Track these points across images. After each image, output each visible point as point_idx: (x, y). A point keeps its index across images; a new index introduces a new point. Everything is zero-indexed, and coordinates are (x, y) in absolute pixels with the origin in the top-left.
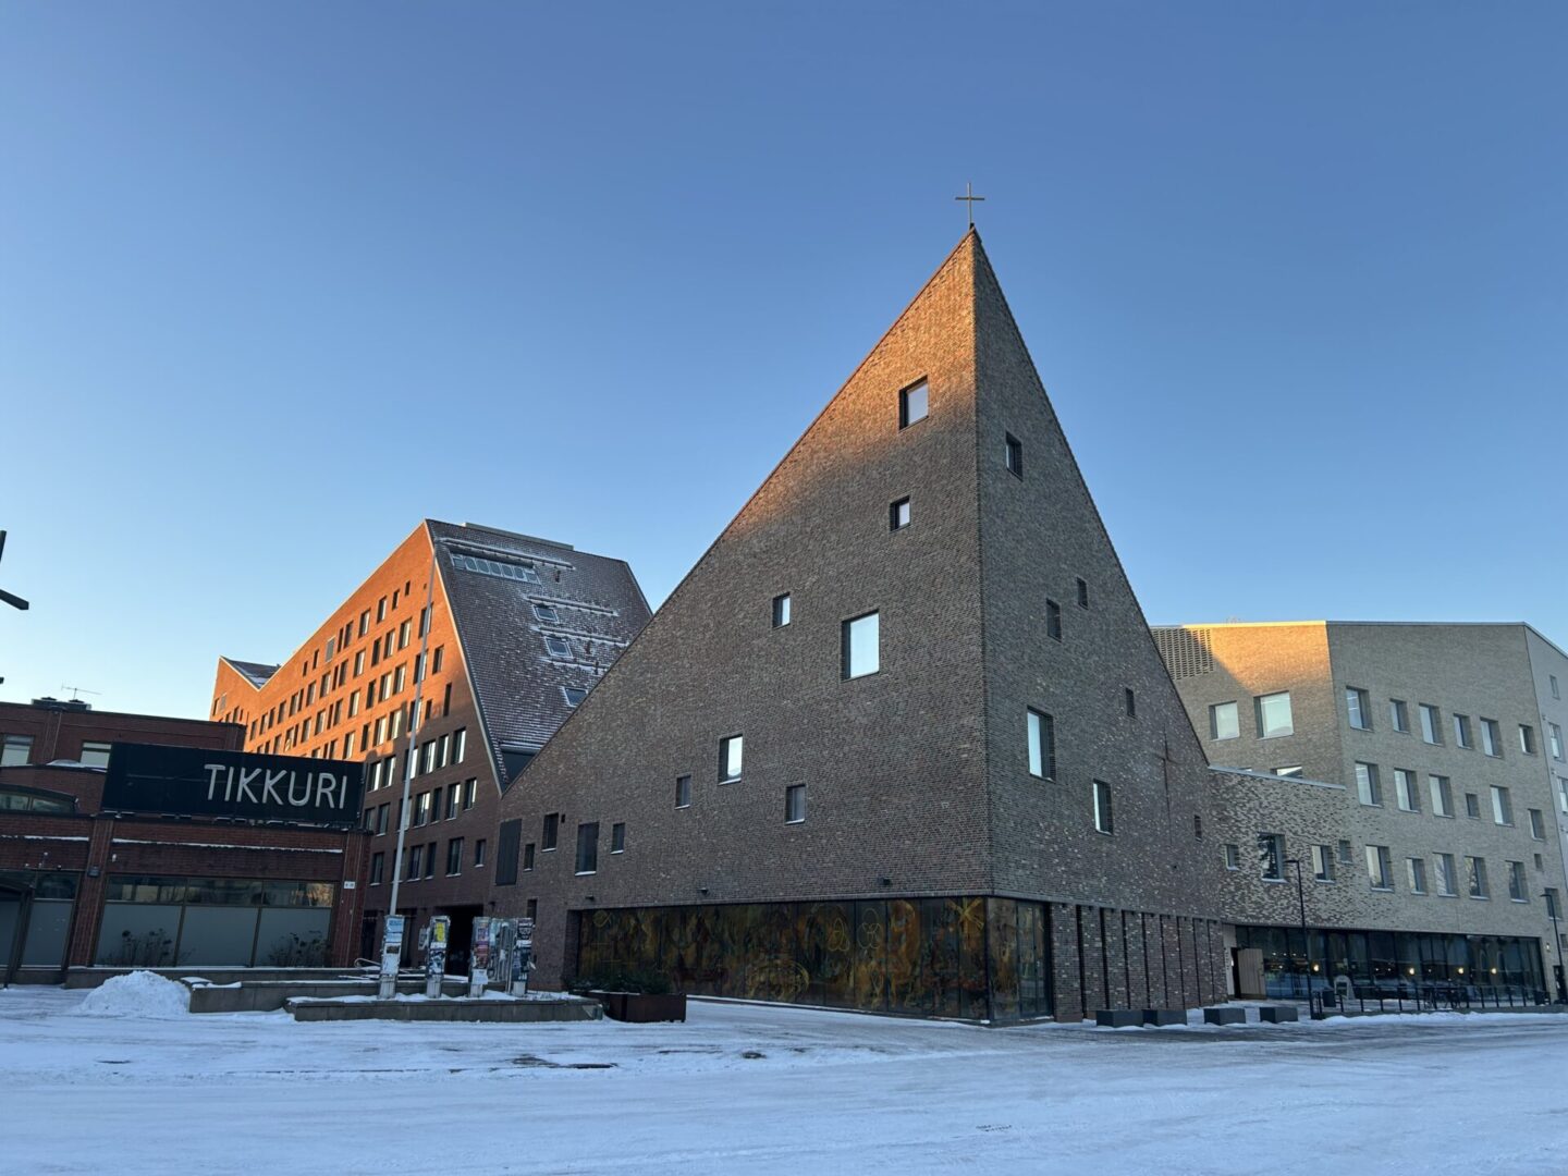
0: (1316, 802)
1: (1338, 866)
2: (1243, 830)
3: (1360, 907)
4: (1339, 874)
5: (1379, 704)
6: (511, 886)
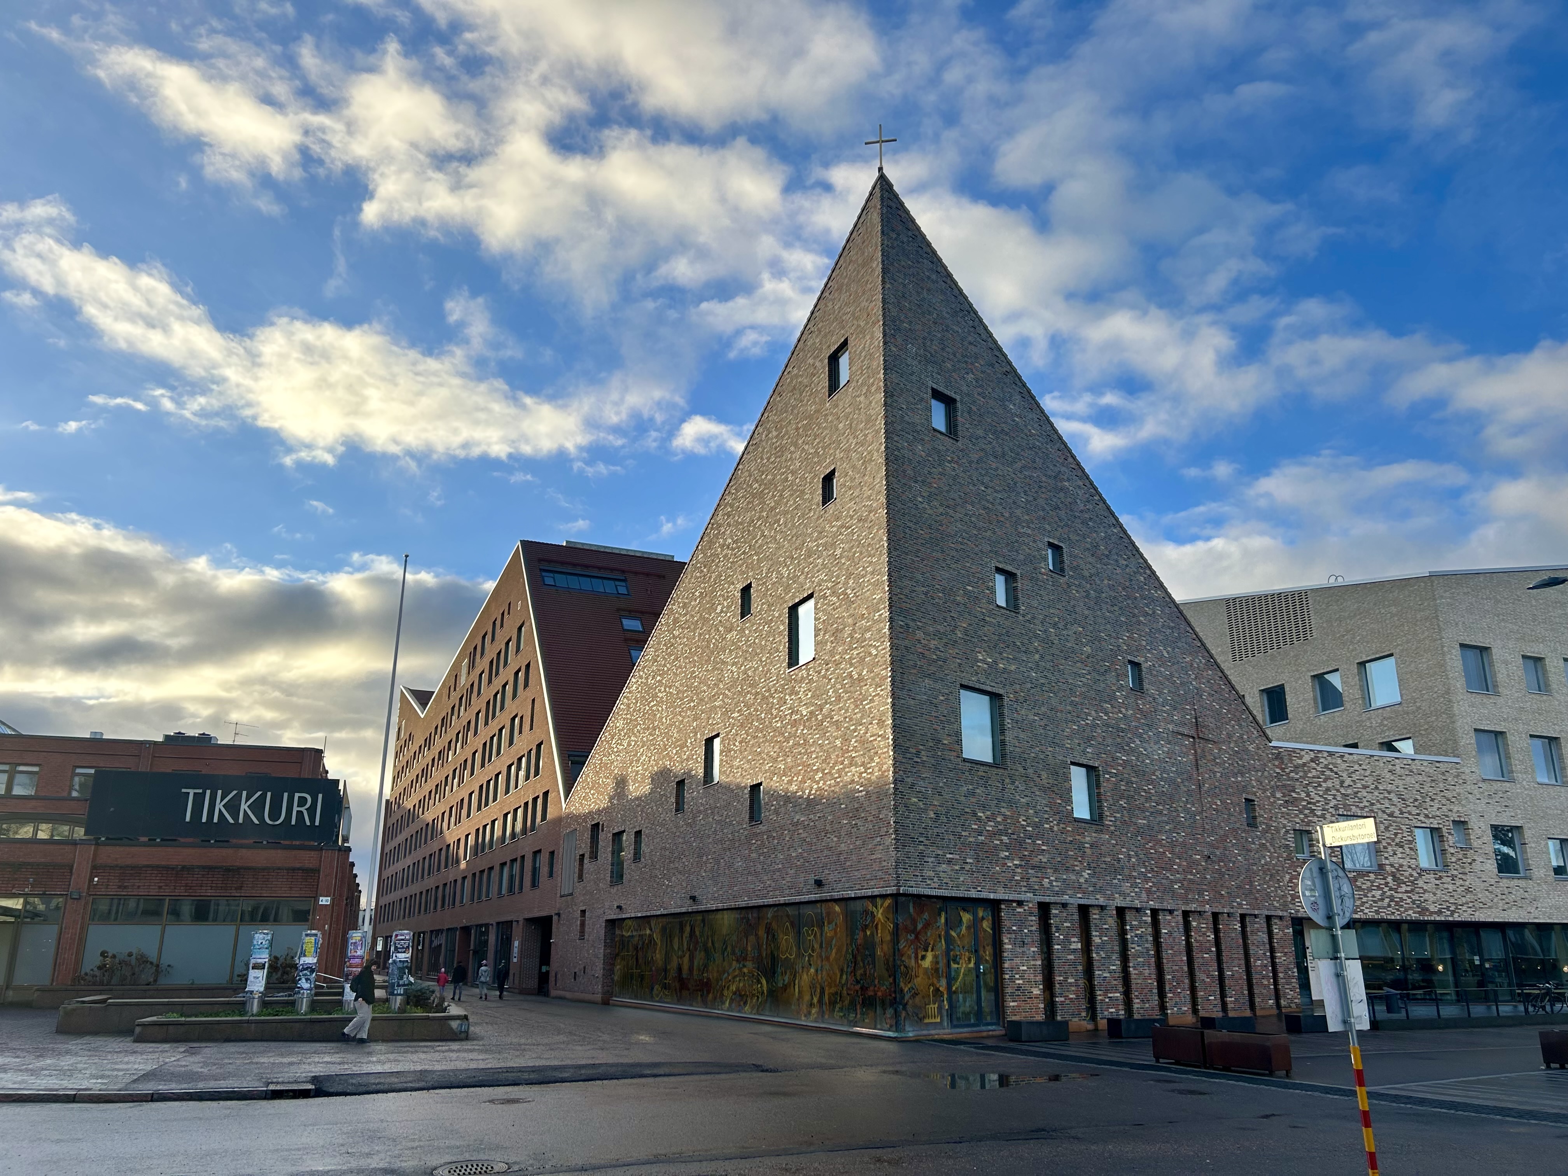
0: (1420, 778)
1: (1452, 850)
2: (1319, 813)
3: (1482, 896)
4: (1454, 860)
5: (1506, 663)
6: (570, 897)
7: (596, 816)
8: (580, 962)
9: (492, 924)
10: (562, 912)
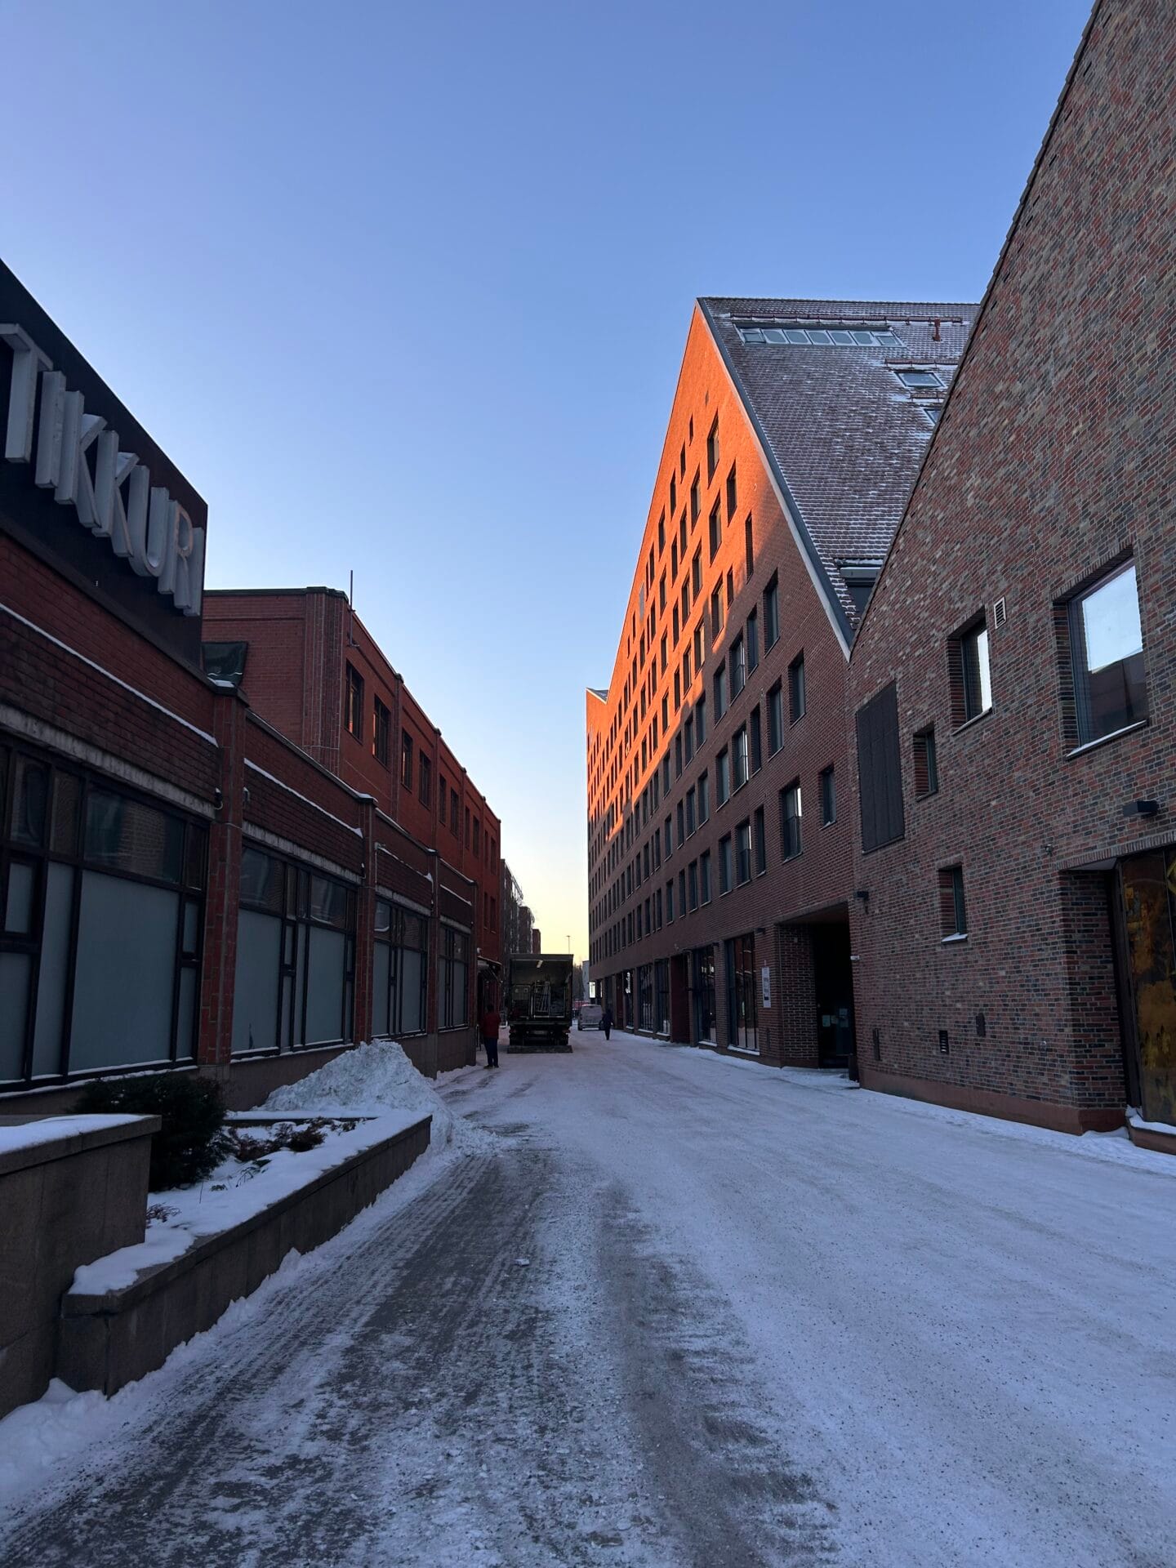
6: (895, 847)
7: (964, 604)
8: (959, 1005)
9: (717, 944)
10: (873, 888)
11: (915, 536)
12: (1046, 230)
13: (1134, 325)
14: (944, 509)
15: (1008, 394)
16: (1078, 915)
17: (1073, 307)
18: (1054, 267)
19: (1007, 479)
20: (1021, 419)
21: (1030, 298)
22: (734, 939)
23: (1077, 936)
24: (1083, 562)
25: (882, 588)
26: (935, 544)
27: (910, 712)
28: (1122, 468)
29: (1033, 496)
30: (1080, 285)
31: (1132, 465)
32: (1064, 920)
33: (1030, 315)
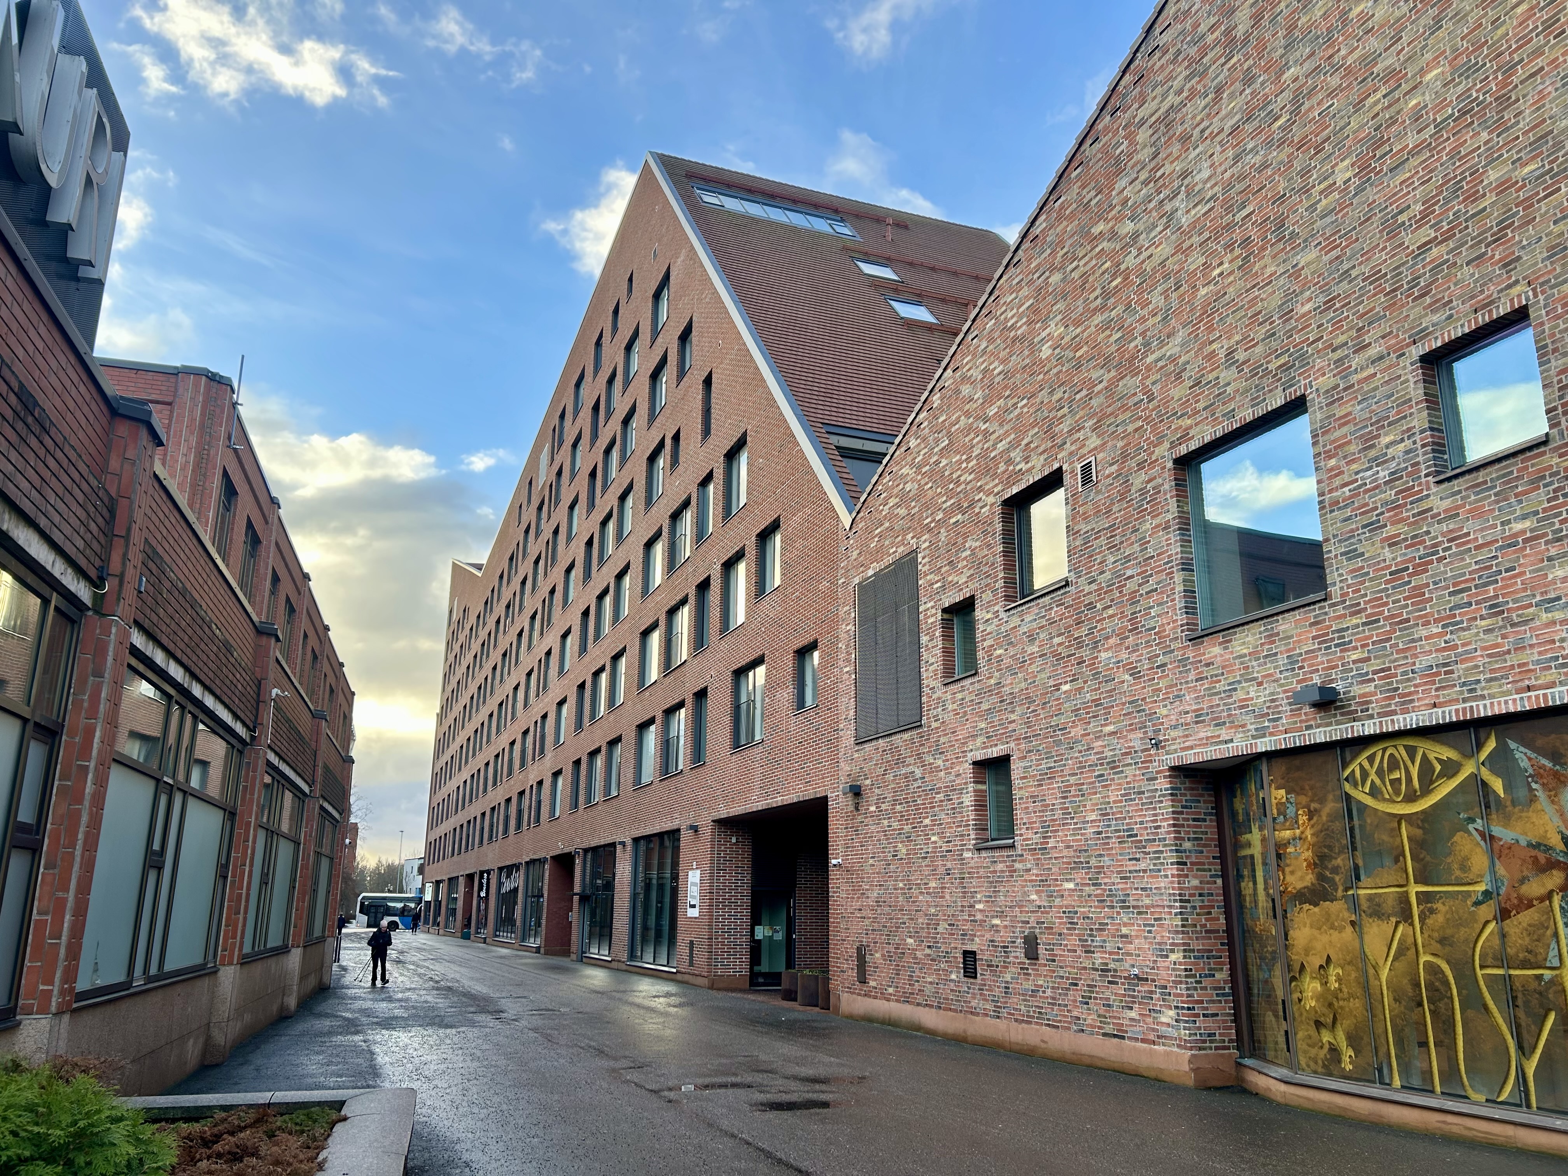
6: (906, 736)
7: (1030, 465)
8: (996, 921)
9: (623, 844)
10: (868, 782)
11: (958, 391)
12: (1180, 58)
13: (1316, 154)
14: (1003, 362)
15: (1113, 235)
16: (1188, 820)
17: (1218, 139)
18: (1189, 98)
19: (1107, 326)
20: (1130, 261)
21: (1151, 132)
22: (648, 838)
23: (1187, 845)
24: (1223, 416)
25: (903, 449)
26: (988, 401)
27: (939, 584)
28: (1292, 310)
29: (1146, 344)
30: (1230, 114)
31: (1308, 307)
32: (1174, 825)
33: (1148, 151)
